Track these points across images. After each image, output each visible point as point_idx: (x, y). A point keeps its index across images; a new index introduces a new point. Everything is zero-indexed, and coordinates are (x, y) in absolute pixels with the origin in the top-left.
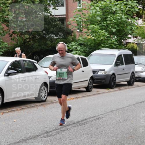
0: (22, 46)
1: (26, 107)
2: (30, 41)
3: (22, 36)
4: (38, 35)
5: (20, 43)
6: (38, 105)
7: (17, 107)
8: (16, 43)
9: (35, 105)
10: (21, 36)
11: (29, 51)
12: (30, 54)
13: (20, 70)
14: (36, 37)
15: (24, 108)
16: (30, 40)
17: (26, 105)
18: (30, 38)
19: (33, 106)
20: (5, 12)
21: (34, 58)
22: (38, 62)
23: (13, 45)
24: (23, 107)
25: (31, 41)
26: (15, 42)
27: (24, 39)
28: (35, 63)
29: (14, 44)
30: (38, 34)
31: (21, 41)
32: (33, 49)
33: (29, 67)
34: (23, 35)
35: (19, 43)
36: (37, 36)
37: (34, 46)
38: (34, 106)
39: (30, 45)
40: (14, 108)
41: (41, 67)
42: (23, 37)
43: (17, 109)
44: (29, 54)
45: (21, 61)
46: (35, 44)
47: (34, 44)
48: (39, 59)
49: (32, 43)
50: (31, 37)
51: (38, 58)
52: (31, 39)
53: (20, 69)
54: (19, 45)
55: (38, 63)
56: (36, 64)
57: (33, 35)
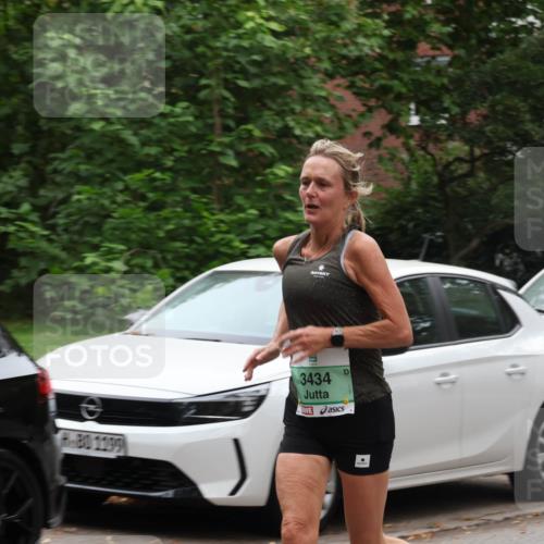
0: (432, 202)
1: (464, 525)
2: (470, 174)
3: (431, 147)
4: (515, 143)
5: (420, 185)
6: (524, 516)
7: (414, 523)
8: (398, 186)
9: (508, 515)
10: (424, 149)
11: (470, 227)
12: (475, 243)
13: (424, 329)
14: (504, 151)
15: (456, 529)
16: (473, 166)
17: (465, 515)
18: (472, 160)
19: (499, 517)
20: (342, 18)
21: (498, 262)
22: (519, 286)
23: (384, 195)
24: (445, 522)
25: (482, 175)
26: (395, 178)
27: (444, 161)
28: (506, 289)
29: (387, 191)
30: (517, 135)
31: (426, 172)
32: (491, 217)
33: (474, 312)
34: (437, 140)
35: (414, 186)
36: (509, 145)
37: (495, 201)
38: (507, 519)
39: (472, 193)
40: (402, 524)
41: (540, 311)
42: (438, 154)
43: (417, 532)
44: (470, 241)
45: (430, 280)
46: (501, 187)
47: (493, 189)
48: (521, 267)
49: (486, 186)
50: (477, 152)
51: (516, 264)
52: (478, 164)
53: (427, 325)
54: (415, 194)
55: (521, 291)
56: (510, 298)
57: (489, 142)
